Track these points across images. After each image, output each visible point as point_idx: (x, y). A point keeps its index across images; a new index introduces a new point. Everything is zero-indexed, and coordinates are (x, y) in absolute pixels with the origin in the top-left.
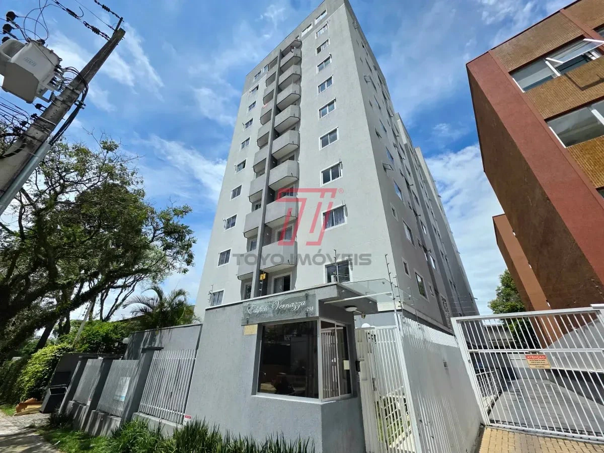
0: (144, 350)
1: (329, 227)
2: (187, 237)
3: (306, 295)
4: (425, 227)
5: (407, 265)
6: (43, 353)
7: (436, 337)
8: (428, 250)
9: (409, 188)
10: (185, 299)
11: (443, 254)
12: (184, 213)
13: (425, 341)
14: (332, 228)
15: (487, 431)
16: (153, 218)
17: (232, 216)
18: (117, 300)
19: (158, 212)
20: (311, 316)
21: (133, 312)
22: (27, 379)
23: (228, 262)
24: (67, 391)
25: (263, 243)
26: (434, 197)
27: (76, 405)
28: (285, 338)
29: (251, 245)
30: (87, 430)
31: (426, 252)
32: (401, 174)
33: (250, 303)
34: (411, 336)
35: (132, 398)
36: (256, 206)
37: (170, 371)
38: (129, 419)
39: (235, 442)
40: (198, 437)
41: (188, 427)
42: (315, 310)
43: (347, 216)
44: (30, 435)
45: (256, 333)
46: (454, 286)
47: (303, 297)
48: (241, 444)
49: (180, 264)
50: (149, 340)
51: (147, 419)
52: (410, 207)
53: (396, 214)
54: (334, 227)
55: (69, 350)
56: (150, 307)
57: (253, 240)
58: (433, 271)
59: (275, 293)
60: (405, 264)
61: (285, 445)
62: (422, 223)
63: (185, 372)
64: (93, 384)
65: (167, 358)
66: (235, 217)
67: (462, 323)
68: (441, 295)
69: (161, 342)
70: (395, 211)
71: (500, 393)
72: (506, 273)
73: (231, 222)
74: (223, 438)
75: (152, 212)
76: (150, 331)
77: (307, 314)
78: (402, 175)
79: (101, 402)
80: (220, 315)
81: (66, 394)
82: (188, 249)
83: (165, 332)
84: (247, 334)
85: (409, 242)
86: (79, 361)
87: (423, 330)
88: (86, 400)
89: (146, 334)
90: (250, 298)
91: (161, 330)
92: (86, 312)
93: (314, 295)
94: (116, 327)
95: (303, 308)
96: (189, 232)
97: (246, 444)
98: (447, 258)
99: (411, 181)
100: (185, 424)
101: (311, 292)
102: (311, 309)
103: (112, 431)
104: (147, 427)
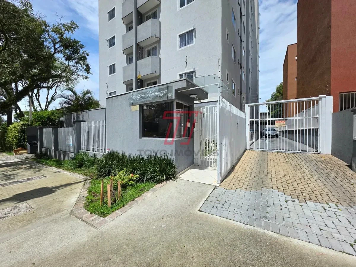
0: (75, 122)
1: (183, 47)
2: (81, 51)
3: (168, 87)
4: (244, 52)
5: (229, 75)
6: (13, 127)
7: (236, 111)
8: (243, 67)
9: (241, 18)
10: (92, 96)
11: (250, 71)
12: (72, 29)
13: (231, 112)
14: (184, 47)
15: (247, 151)
16: (48, 31)
17: (112, 37)
18: (47, 99)
19: (51, 26)
20: (170, 99)
21: (61, 103)
22: (11, 139)
23: (115, 73)
24: (38, 144)
25: (137, 59)
26: (255, 28)
27: (46, 149)
28: (155, 120)
29: (129, 60)
30: (57, 158)
31: (241, 69)
32: (239, 3)
33: (133, 93)
34: (224, 108)
35: (76, 144)
36: (129, 28)
37: (93, 132)
38: (78, 152)
39: (134, 157)
40: (115, 156)
41: (109, 153)
42: (172, 95)
43: (195, 38)
44: (28, 161)
45: (139, 109)
46: (251, 91)
47: (165, 88)
48: (137, 158)
49: (82, 72)
50: (76, 117)
51: (88, 152)
52: (239, 34)
53: (229, 38)
54: (186, 47)
55: (29, 125)
56: (70, 100)
57: (130, 56)
58: (242, 81)
59: (148, 86)
60: (227, 74)
61: (158, 156)
62: (243, 48)
63: (102, 132)
64: (52, 140)
65: (89, 125)
66: (114, 37)
67: (250, 107)
68: (243, 95)
69: (83, 118)
70: (229, 36)
71: (258, 139)
72: (281, 84)
73: (112, 42)
74: (127, 156)
75: (46, 26)
76: (75, 113)
77: (168, 98)
78: (239, 5)
79: (59, 147)
80: (116, 101)
81: (39, 145)
82: (84, 60)
83: (84, 113)
84: (133, 110)
85: (233, 60)
86: (38, 130)
87: (231, 107)
88: (51, 147)
89: (73, 115)
90: (133, 90)
91: (81, 112)
92: (29, 104)
93: (172, 87)
94: (53, 113)
95: (165, 94)
96: (82, 46)
97: (139, 157)
98: (252, 74)
99: (244, 12)
100: (107, 152)
101: (170, 85)
102: (170, 94)
103: (71, 158)
104: (88, 155)
